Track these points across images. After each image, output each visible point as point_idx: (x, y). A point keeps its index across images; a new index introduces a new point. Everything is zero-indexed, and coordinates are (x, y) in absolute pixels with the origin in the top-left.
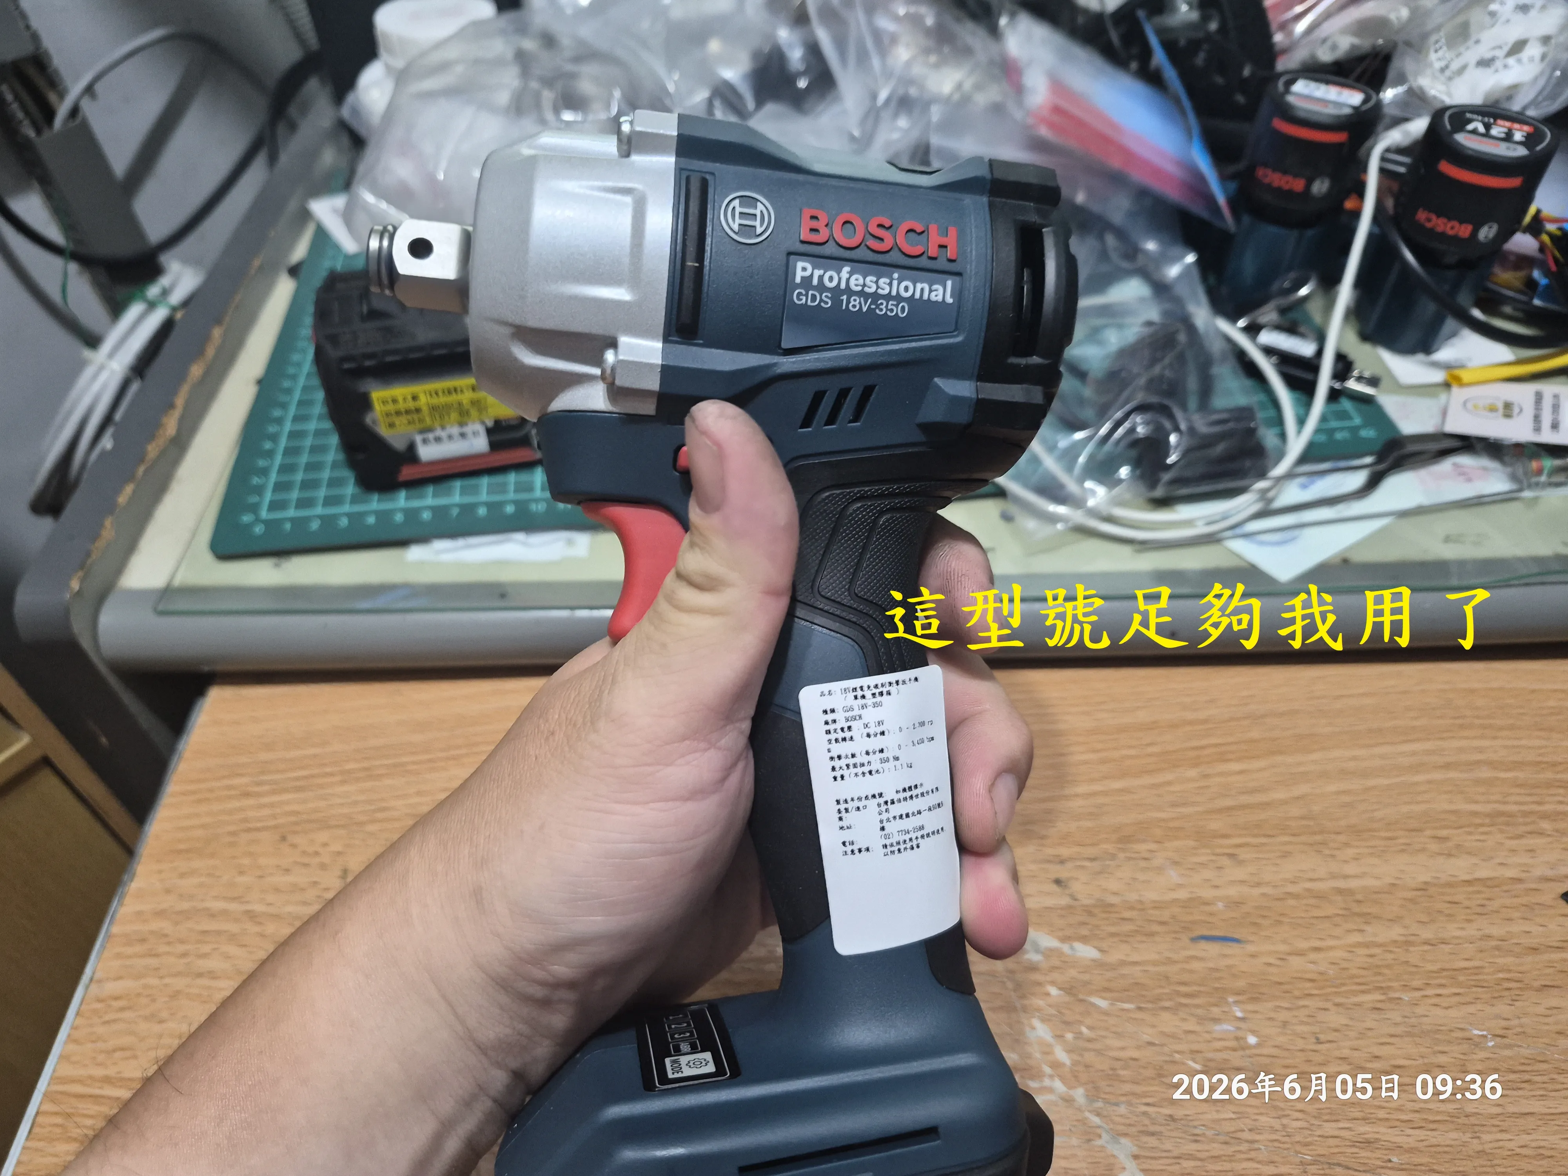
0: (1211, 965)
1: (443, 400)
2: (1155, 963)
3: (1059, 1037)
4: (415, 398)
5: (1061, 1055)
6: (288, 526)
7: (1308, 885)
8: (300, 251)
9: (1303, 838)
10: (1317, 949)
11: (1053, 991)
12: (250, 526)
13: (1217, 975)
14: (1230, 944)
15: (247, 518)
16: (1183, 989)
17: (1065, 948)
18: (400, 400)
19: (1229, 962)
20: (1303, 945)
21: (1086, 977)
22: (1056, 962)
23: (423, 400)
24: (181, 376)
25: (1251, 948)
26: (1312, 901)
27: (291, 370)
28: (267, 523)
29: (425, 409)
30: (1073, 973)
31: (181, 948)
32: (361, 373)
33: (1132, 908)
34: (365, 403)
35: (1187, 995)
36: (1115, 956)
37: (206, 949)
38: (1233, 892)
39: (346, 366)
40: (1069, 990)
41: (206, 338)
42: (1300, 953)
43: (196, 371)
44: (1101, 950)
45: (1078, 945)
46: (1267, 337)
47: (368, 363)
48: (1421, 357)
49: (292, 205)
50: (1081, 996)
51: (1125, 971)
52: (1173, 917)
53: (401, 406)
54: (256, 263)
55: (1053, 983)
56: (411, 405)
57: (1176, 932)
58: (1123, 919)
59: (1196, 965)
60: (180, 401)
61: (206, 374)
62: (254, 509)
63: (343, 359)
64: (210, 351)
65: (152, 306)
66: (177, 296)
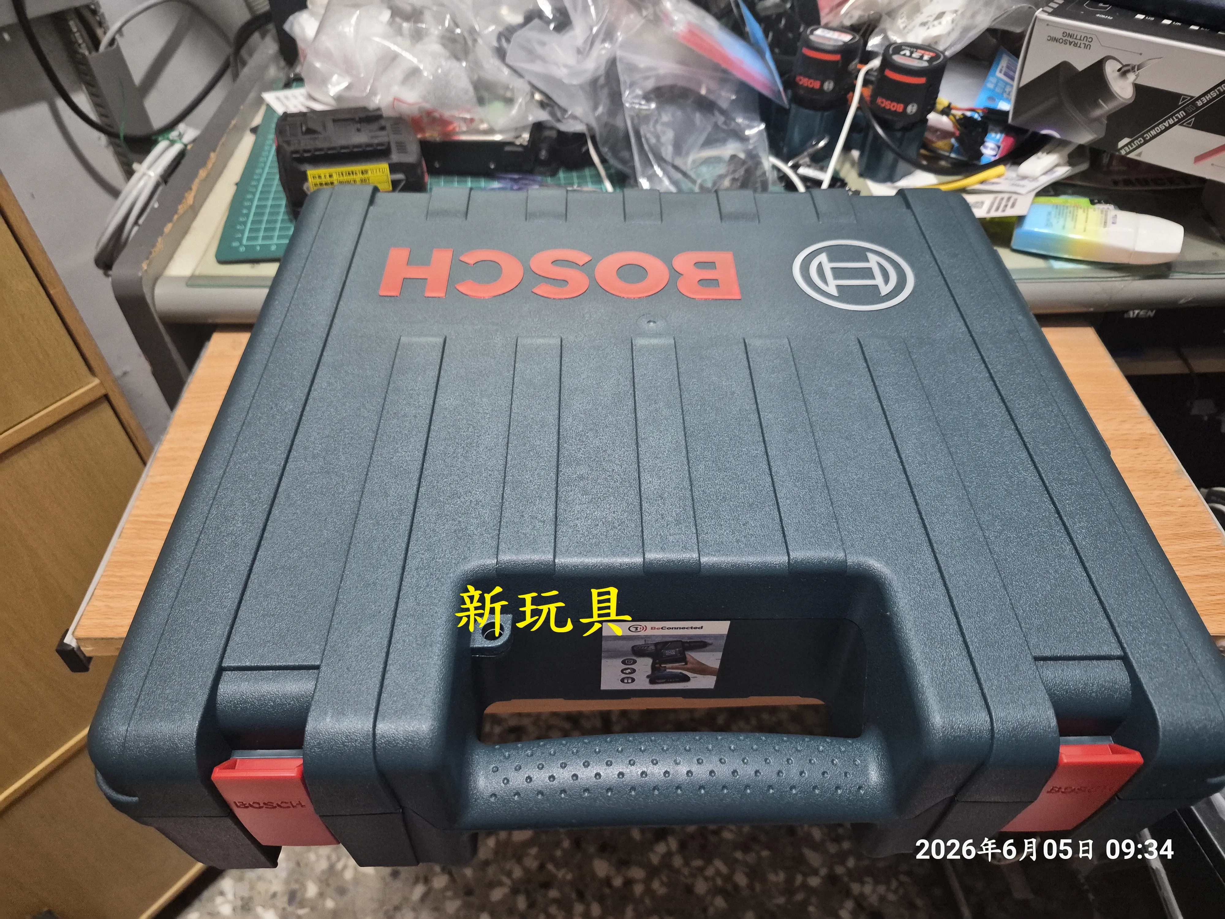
1: (346, 178)
4: (331, 176)
6: (258, 248)
8: (257, 120)
12: (237, 248)
15: (235, 244)
18: (323, 176)
23: (335, 177)
24: (195, 175)
27: (256, 177)
28: (246, 246)
29: (336, 183)
32: (302, 160)
34: (305, 178)
39: (294, 156)
41: (207, 157)
43: (202, 173)
46: (802, 171)
47: (306, 155)
48: (889, 184)
49: (252, 95)
53: (323, 180)
54: (233, 123)
56: (328, 180)
60: (195, 186)
61: (209, 176)
62: (240, 240)
63: (293, 152)
64: (210, 165)
65: (173, 143)
66: (187, 139)
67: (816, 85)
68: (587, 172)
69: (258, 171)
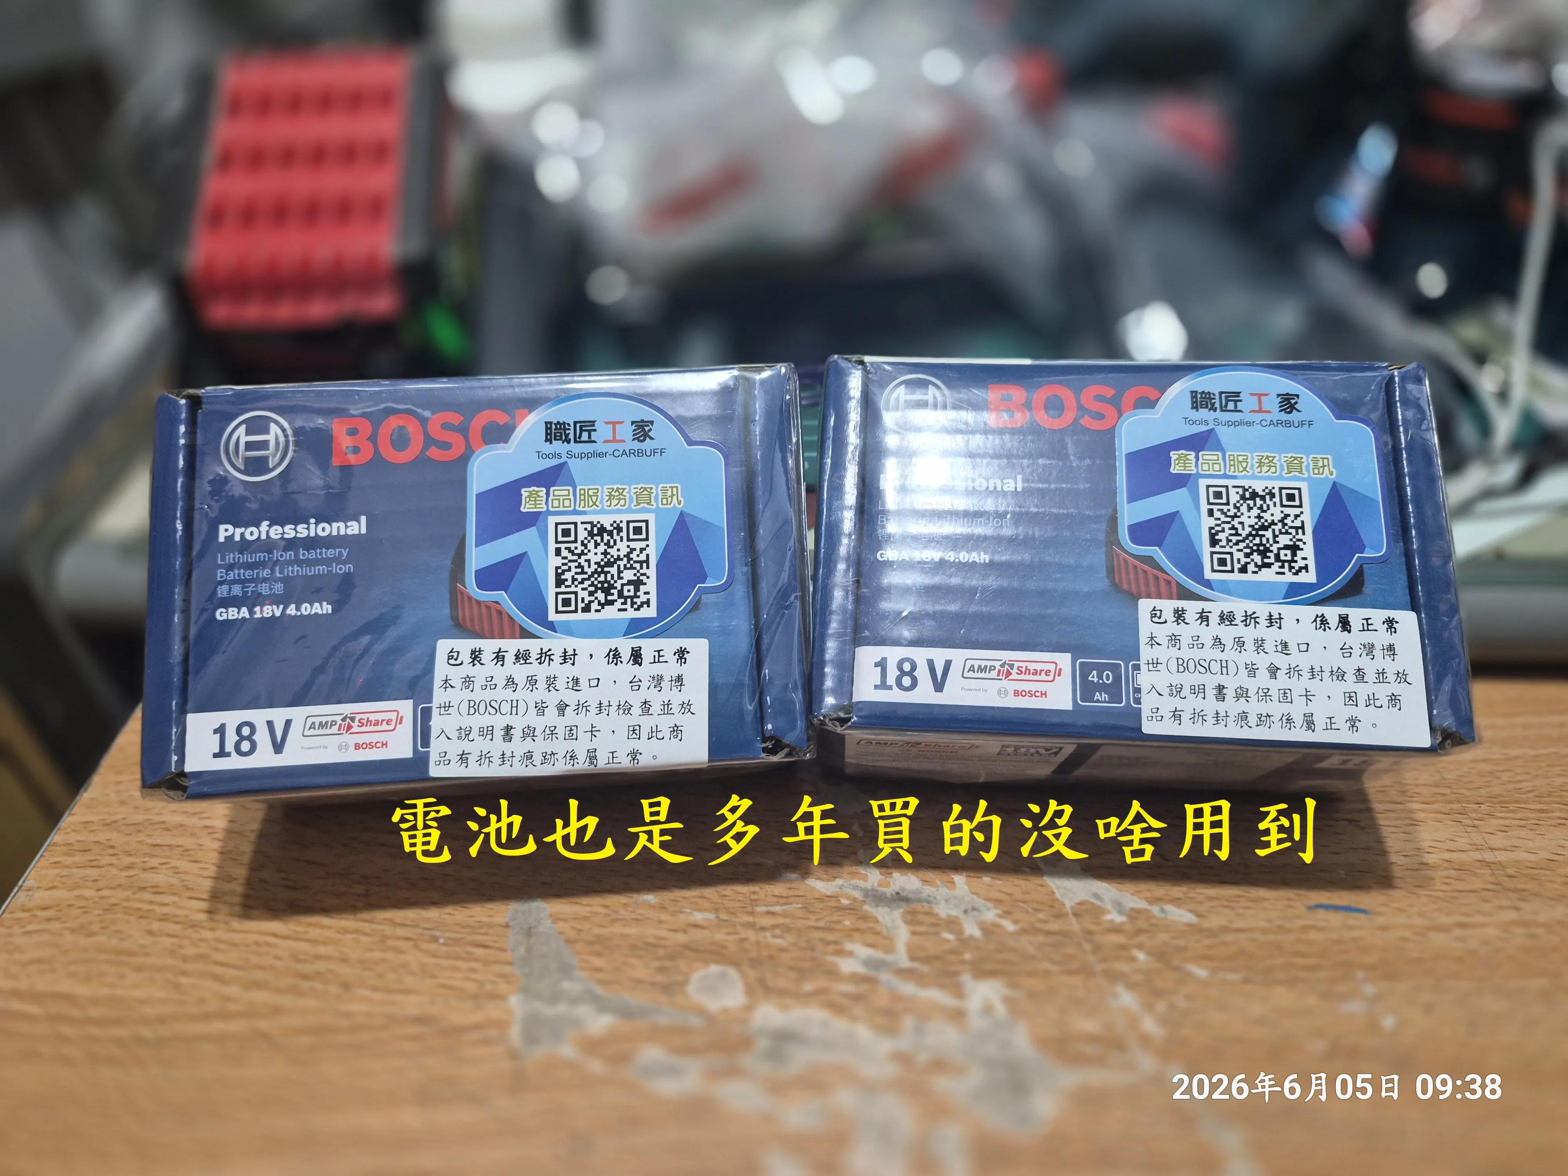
0: (1333, 936)
2: (1264, 931)
3: (1149, 1007)
5: (1150, 1025)
7: (1448, 856)
9: (1436, 806)
10: (1463, 926)
11: (1141, 956)
13: (1342, 947)
14: (1356, 915)
16: (1300, 961)
17: (1155, 910)
19: (1355, 933)
20: (1445, 920)
21: (1181, 943)
22: (1141, 924)
25: (1380, 920)
26: (1453, 873)
30: (1164, 937)
31: (127, 860)
33: (1234, 872)
35: (1306, 968)
36: (1214, 922)
37: (154, 862)
38: (1356, 859)
40: (1160, 955)
42: (1443, 929)
44: (1198, 915)
45: (1168, 908)
50: (1174, 963)
51: (1230, 937)
55: (1140, 947)
57: (1289, 899)
59: (1313, 935)
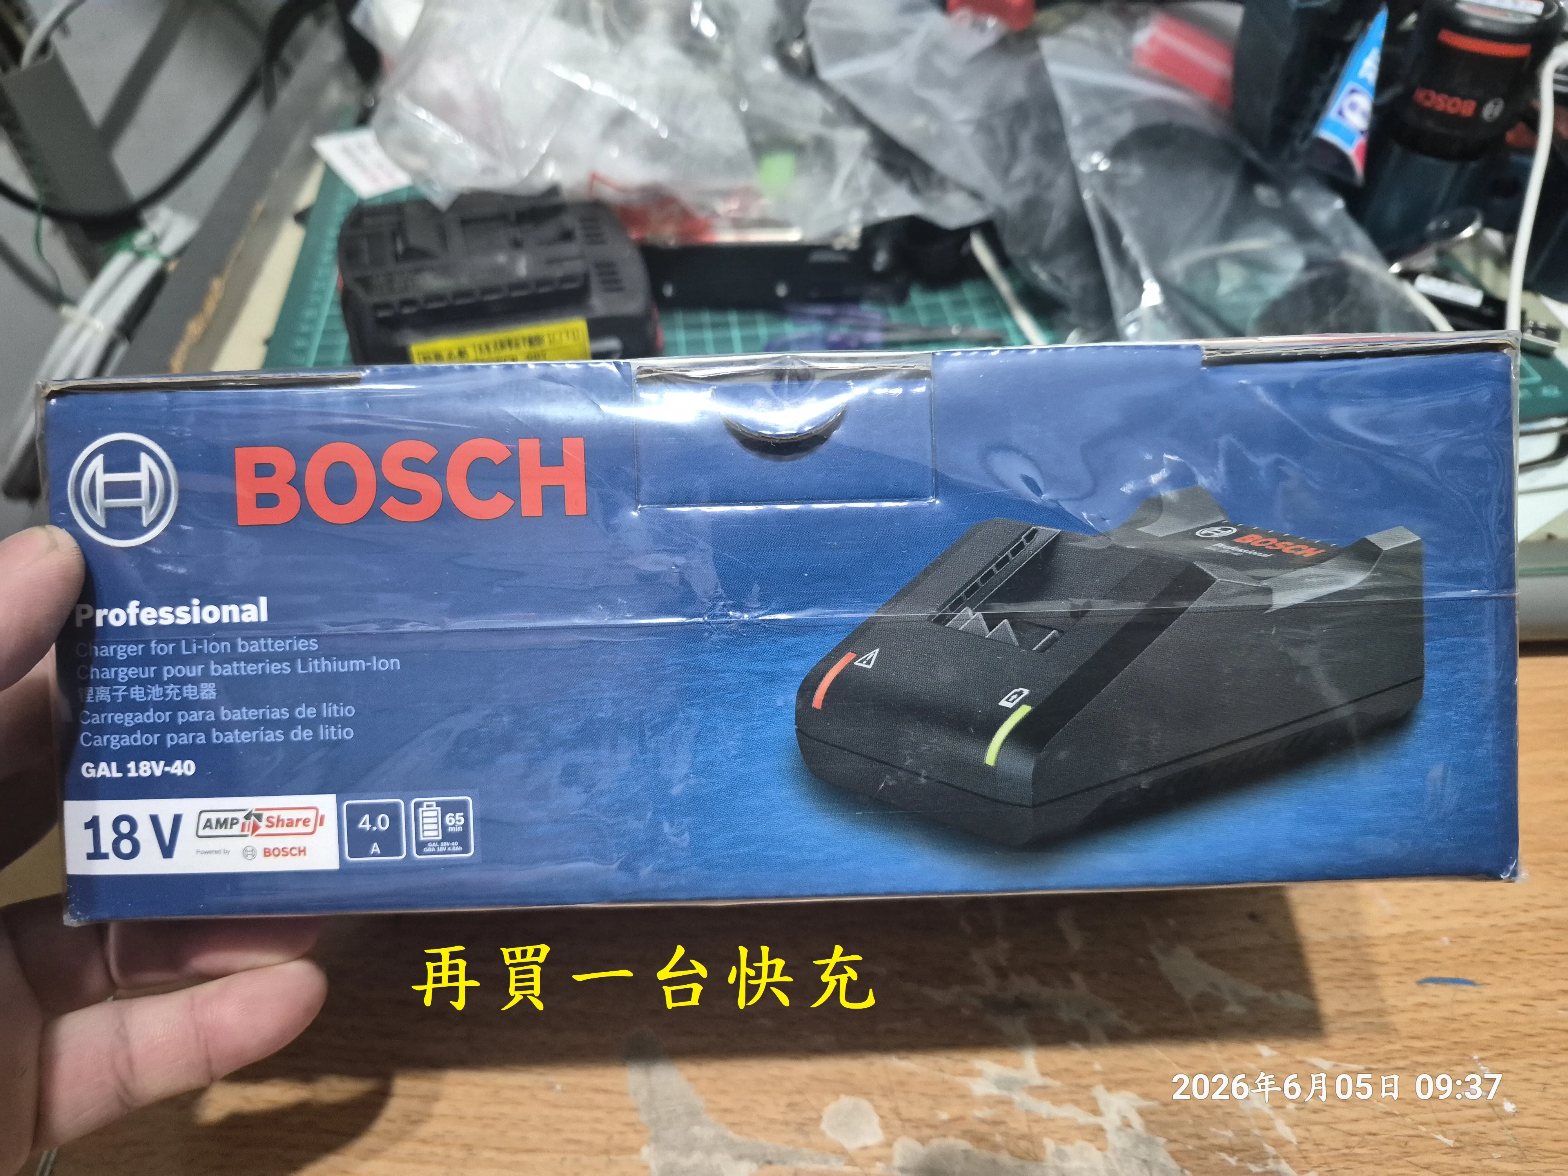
0: (1446, 1013)
1: (495, 355)
3: (1279, 1109)
4: (462, 352)
5: (1284, 1130)
7: (1543, 913)
8: (307, 195)
11: (1265, 1051)
13: (1455, 1025)
14: (1465, 987)
16: (1417, 1044)
18: (445, 355)
19: (1465, 1009)
20: (1549, 987)
22: (1261, 1014)
23: (472, 353)
24: (176, 335)
25: (1488, 992)
26: (1551, 933)
27: (304, 328)
30: (1284, 1027)
32: (399, 323)
33: (1344, 947)
35: (1424, 1052)
36: (1330, 1006)
38: (1456, 922)
39: (381, 314)
40: (1283, 1048)
41: (203, 291)
42: (1548, 997)
43: (194, 328)
45: (1285, 993)
46: (1427, 284)
47: (406, 311)
49: (296, 146)
50: (1299, 1058)
51: (1348, 1022)
52: (1393, 956)
53: (446, 361)
54: (259, 207)
56: (458, 360)
57: (1399, 974)
58: (1336, 960)
59: (1426, 1014)
60: (176, 363)
61: (206, 332)
63: (377, 307)
64: (210, 306)
65: (140, 256)
66: (168, 246)
67: (1467, 108)
68: (969, 291)
69: (309, 313)
